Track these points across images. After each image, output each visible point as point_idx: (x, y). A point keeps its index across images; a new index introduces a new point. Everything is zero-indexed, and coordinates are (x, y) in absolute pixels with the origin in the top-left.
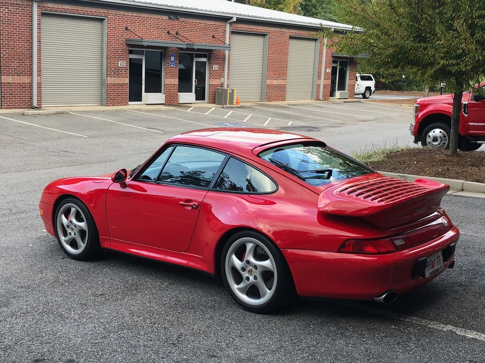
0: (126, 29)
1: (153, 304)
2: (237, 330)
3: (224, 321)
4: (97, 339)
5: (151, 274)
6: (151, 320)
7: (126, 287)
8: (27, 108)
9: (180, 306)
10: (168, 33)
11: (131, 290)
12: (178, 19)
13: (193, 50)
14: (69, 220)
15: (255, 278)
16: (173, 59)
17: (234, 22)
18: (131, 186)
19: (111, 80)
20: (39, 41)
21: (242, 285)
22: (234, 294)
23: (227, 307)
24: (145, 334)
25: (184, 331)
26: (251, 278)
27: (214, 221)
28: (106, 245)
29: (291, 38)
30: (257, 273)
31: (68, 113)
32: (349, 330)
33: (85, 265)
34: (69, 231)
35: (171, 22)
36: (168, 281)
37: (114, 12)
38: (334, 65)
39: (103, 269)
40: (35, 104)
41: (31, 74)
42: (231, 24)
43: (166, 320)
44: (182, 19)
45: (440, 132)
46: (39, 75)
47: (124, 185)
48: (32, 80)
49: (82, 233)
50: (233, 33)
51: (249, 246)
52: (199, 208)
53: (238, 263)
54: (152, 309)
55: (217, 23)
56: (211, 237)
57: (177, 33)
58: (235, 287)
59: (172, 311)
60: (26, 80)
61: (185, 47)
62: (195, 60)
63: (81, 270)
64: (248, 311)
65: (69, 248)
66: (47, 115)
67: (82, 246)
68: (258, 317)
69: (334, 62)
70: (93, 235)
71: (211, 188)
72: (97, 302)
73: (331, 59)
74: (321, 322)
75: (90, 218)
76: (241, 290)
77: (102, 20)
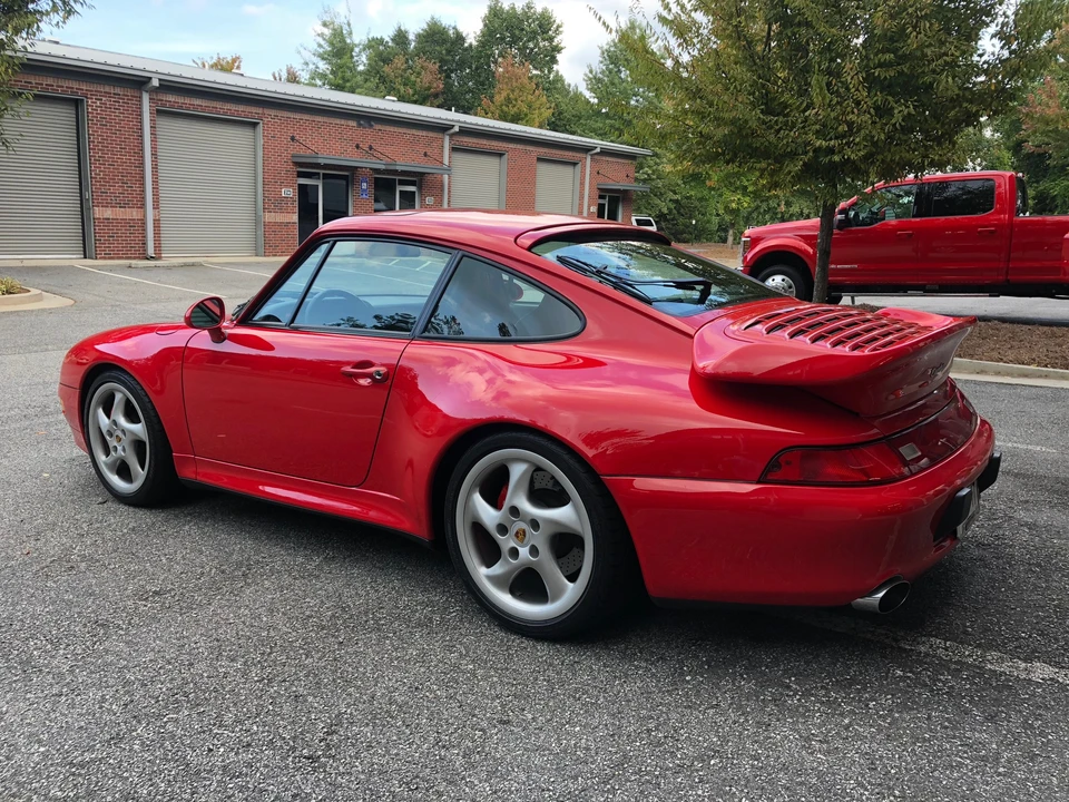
0: (293, 139)
1: (279, 618)
2: (493, 699)
3: (456, 667)
4: (91, 749)
5: (287, 536)
6: (263, 668)
7: (223, 572)
8: (139, 258)
9: (345, 621)
10: (357, 147)
11: (233, 579)
12: (371, 126)
13: (395, 172)
14: (112, 417)
15: (534, 551)
16: (364, 186)
17: (456, 133)
18: (236, 339)
19: (270, 217)
20: (154, 155)
21: (497, 569)
22: (479, 590)
23: (461, 621)
24: (238, 721)
25: (348, 706)
26: (524, 552)
27: (424, 411)
28: (187, 473)
29: (539, 160)
30: (539, 539)
31: (201, 265)
32: (788, 687)
33: (145, 517)
34: (112, 442)
35: (360, 131)
36: (324, 552)
37: (273, 112)
38: (601, 201)
39: (184, 525)
40: (151, 252)
41: (143, 206)
42: (451, 136)
43: (305, 666)
44: (378, 127)
45: (783, 280)
46: (156, 207)
47: (218, 336)
48: (145, 216)
49: (138, 446)
50: (454, 149)
51: (517, 471)
52: (389, 382)
53: (488, 515)
54: (272, 634)
55: (431, 134)
56: (418, 449)
57: (371, 148)
58: (481, 573)
59: (322, 639)
60: (135, 214)
61: (383, 167)
62: (399, 188)
63: (133, 529)
64: (516, 633)
65: (115, 480)
66: (169, 268)
67: (140, 474)
68: (543, 650)
69: (601, 197)
70: (160, 450)
71: (417, 332)
72: (140, 616)
73: (597, 193)
74: (708, 663)
75: (152, 413)
76: (497, 581)
77: (254, 125)
